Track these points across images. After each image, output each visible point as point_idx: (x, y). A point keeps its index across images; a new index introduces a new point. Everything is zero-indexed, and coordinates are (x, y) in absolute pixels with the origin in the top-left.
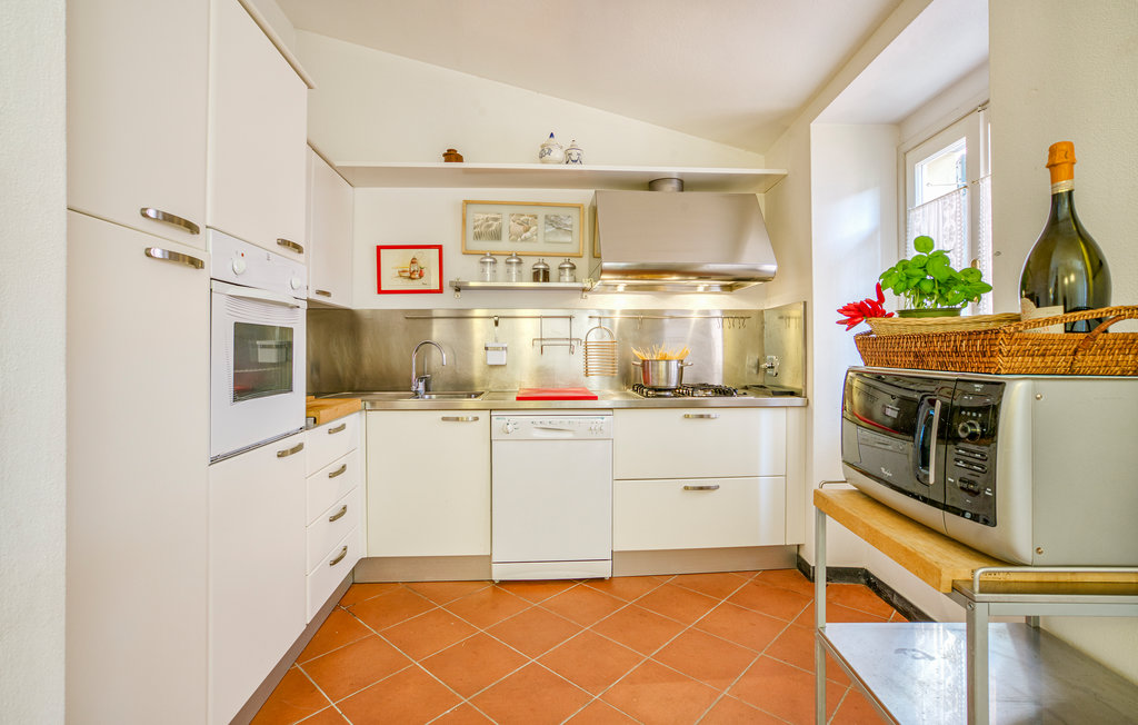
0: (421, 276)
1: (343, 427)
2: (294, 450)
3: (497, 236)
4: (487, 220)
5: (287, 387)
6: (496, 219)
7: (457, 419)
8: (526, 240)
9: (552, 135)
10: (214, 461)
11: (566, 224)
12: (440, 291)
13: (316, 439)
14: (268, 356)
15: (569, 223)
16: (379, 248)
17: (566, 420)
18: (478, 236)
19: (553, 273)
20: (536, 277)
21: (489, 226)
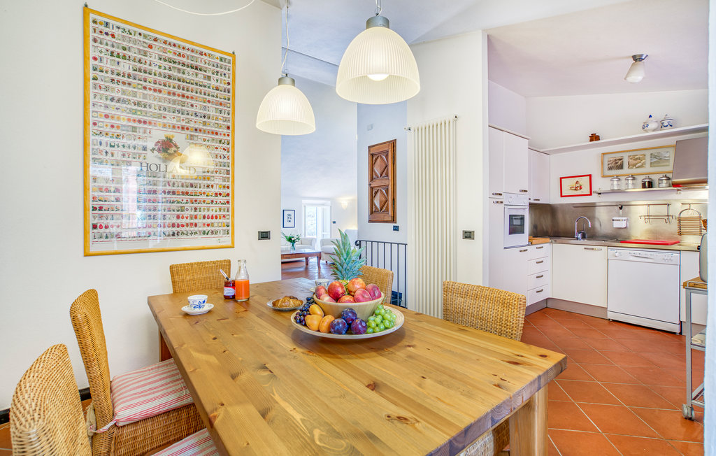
0: (581, 188)
1: (542, 247)
2: (524, 251)
3: (621, 167)
4: (615, 160)
5: (523, 232)
6: (620, 159)
7: (593, 249)
8: (639, 167)
9: (650, 116)
10: (505, 248)
11: (665, 157)
12: (591, 194)
13: (532, 249)
14: (517, 222)
15: (667, 155)
16: (561, 178)
17: (649, 253)
18: (610, 168)
19: (656, 183)
20: (644, 186)
21: (617, 163)
